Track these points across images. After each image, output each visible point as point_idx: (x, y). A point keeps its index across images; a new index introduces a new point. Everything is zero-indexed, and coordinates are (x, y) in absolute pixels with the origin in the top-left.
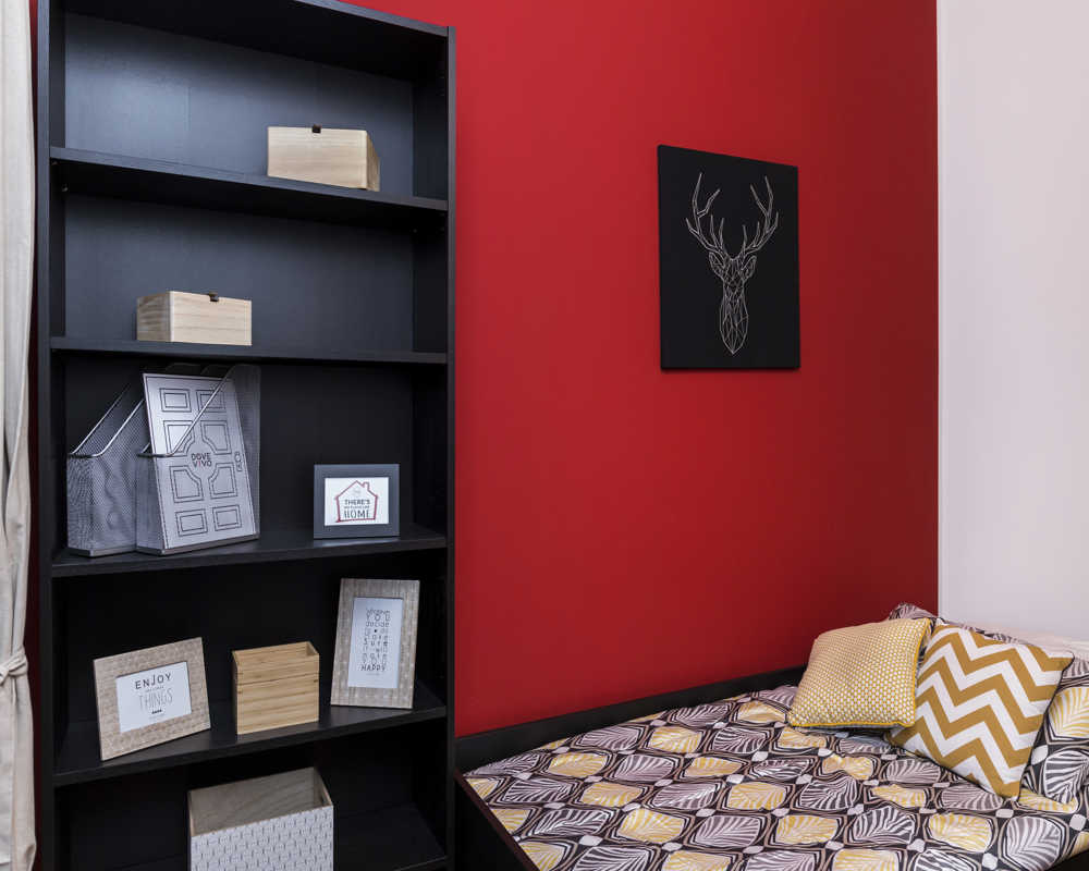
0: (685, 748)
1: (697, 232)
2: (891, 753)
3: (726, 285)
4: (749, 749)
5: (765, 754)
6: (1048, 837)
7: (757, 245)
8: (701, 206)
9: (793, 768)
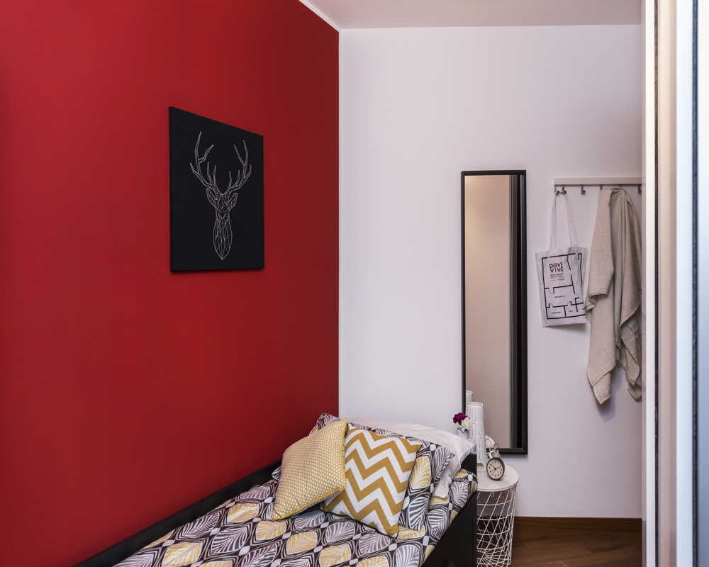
0: (190, 560)
1: (198, 173)
2: (325, 522)
3: (218, 212)
4: (237, 547)
5: (248, 548)
6: (414, 556)
7: (238, 185)
8: (201, 155)
9: (267, 557)
